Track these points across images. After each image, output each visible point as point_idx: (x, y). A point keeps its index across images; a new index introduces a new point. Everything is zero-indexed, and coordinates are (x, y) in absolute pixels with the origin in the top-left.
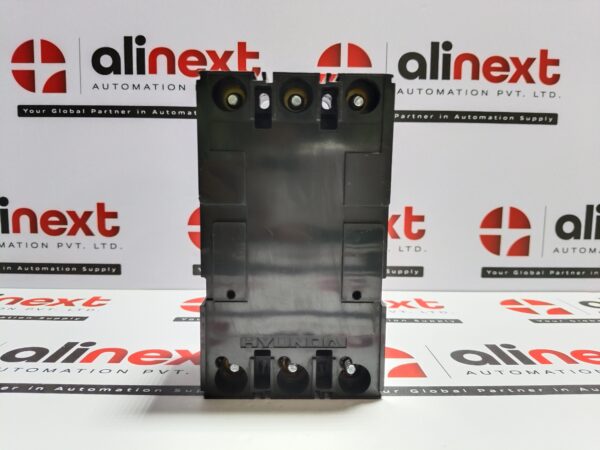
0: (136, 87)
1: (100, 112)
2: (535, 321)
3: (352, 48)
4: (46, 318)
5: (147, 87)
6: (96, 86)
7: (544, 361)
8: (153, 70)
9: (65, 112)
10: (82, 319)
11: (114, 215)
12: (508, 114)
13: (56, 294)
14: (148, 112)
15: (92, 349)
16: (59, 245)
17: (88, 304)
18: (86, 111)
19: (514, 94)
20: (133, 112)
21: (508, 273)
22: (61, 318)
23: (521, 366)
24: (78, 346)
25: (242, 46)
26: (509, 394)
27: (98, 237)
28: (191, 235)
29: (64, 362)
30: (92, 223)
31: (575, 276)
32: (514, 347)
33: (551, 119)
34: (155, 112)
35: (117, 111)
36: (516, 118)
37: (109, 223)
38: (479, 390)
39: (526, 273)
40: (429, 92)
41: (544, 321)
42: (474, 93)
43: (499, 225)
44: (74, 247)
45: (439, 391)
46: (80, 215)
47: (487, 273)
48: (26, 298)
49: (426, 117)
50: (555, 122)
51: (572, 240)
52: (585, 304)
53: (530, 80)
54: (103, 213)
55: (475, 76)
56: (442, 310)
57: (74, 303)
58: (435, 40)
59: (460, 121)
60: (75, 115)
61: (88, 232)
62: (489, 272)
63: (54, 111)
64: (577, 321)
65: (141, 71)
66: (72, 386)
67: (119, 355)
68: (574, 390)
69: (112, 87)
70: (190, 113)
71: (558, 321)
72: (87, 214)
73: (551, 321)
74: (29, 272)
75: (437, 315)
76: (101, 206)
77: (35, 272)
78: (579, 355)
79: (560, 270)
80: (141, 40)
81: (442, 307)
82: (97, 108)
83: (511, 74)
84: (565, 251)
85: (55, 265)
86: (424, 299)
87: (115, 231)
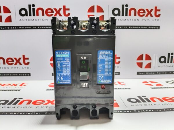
0: (33, 20)
1: (22, 28)
2: (152, 88)
3: (98, 7)
4: (8, 90)
5: (36, 20)
6: (20, 20)
7: (154, 101)
8: (38, 15)
9: (12, 28)
10: (19, 90)
11: (28, 59)
12: (145, 26)
13: (11, 82)
14: (37, 27)
15: (21, 100)
16: (12, 68)
17: (21, 85)
18: (18, 28)
19: (147, 20)
20: (32, 28)
21: (145, 73)
22: (13, 90)
23: (147, 103)
24: (17, 99)
25: (64, 7)
26: (143, 112)
27: (23, 65)
28: (51, 64)
29: (13, 104)
30: (21, 61)
31: (164, 74)
32: (145, 97)
33: (158, 27)
34: (39, 27)
35: (27, 28)
36: (147, 27)
37: (26, 61)
38: (135, 111)
39: (150, 73)
40: (121, 20)
41: (155, 88)
42: (135, 20)
43: (142, 59)
44: (16, 68)
45: (123, 111)
46: (18, 59)
47: (138, 73)
48: (3, 84)
49: (120, 27)
50: (159, 28)
51: (164, 63)
52: (167, 82)
53: (151, 16)
54: (25, 58)
55: (135, 15)
56: (125, 85)
57: (17, 85)
58: (123, 4)
59: (131, 28)
60: (15, 29)
61: (20, 64)
62: (139, 73)
63: (8, 28)
64: (164, 88)
65: (34, 15)
66: (15, 112)
67: (30, 102)
68: (162, 110)
69: (25, 20)
70: (49, 28)
71: (159, 88)
72: (20, 59)
73: (157, 88)
74: (4, 76)
75: (124, 87)
76: (24, 56)
77: (5, 76)
78: (164, 99)
79: (160, 72)
80: (33, 6)
81: (125, 84)
82: (21, 27)
83: (146, 14)
84: (162, 67)
85: (11, 74)
86: (120, 82)
87: (28, 63)
